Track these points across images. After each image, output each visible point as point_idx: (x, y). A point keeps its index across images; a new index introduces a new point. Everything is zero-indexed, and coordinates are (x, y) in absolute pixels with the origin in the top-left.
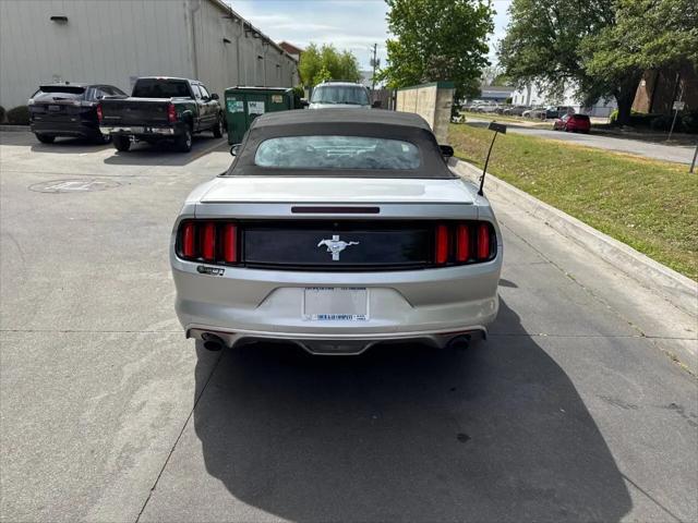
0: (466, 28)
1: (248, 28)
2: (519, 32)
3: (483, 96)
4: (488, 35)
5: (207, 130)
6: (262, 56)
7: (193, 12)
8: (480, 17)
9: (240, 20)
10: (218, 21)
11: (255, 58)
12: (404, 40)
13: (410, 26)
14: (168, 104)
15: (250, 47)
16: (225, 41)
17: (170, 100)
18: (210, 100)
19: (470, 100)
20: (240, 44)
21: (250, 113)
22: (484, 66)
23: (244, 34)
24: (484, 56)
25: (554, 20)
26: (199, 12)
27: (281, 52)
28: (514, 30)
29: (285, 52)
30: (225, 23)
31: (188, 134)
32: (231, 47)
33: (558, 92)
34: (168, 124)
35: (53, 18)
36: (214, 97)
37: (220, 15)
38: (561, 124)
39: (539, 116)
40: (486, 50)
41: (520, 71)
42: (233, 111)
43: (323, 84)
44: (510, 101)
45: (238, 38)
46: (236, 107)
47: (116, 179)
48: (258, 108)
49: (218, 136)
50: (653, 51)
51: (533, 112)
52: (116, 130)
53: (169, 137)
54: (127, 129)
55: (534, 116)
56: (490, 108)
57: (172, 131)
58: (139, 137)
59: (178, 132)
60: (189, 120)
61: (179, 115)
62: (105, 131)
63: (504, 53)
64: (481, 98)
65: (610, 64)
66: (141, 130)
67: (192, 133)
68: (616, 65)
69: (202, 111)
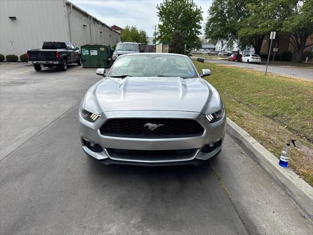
0: (190, 19)
1: (95, 20)
2: (211, 20)
3: (203, 47)
4: (201, 21)
5: (75, 62)
6: (102, 31)
7: (69, 14)
8: (197, 14)
9: (91, 17)
10: (80, 18)
11: (99, 33)
12: (164, 24)
13: (167, 18)
14: (56, 52)
15: (96, 29)
16: (84, 26)
17: (57, 50)
18: (75, 50)
19: (198, 49)
20: (91, 27)
21: (91, 55)
22: (199, 34)
23: (93, 23)
24: (199, 30)
25: (227, 15)
26: (72, 14)
27: (112, 30)
28: (210, 19)
29: (113, 30)
30: (84, 18)
31: (65, 63)
32: (87, 28)
33: (230, 45)
34: (56, 60)
35: (9, 18)
36: (77, 49)
37: (81, 15)
38: (231, 58)
39: (224, 55)
40: (200, 28)
41: (214, 35)
42: (84, 54)
44: (214, 49)
45: (90, 24)
46: (86, 52)
47: (33, 81)
48: (95, 53)
49: (79, 65)
50: (263, 27)
51: (222, 54)
52: (35, 62)
53: (57, 64)
54: (39, 62)
55: (222, 55)
56: (205, 52)
57: (58, 62)
58: (45, 65)
59: (61, 63)
60: (65, 58)
61: (61, 56)
62: (30, 63)
63: (207, 29)
64: (202, 48)
65: (247, 33)
66: (45, 62)
67: (67, 64)
68: (249, 33)
69: (72, 54)
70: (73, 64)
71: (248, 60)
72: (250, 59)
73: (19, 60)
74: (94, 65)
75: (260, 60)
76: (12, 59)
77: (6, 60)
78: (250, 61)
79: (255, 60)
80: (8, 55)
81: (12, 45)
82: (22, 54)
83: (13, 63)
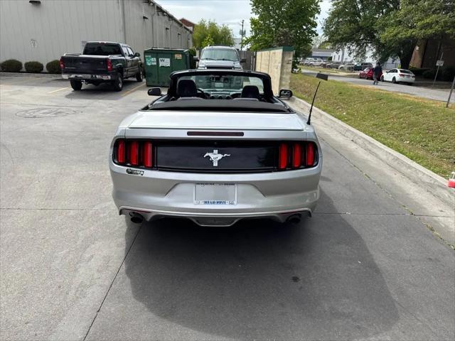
1: (160, 9)
2: (335, 14)
3: (313, 55)
4: (316, 15)
5: (133, 76)
6: (169, 27)
8: (311, 4)
9: (154, 4)
10: (139, 5)
11: (164, 31)
12: (261, 18)
13: (266, 9)
14: (106, 59)
15: (160, 22)
16: (144, 18)
17: (108, 57)
18: (134, 56)
19: (305, 58)
20: (154, 20)
21: (160, 65)
22: (314, 36)
23: (156, 14)
24: (314, 29)
25: (360, 6)
27: (181, 25)
28: (333, 13)
29: (184, 25)
30: (144, 6)
31: (120, 79)
32: (148, 22)
33: (362, 53)
34: (105, 72)
35: (30, 2)
36: (137, 55)
38: (364, 74)
39: (349, 69)
40: (315, 25)
41: (337, 39)
42: (149, 64)
43: (208, 47)
44: (331, 58)
45: (153, 16)
46: (152, 61)
47: (73, 109)
48: (166, 62)
49: (140, 80)
50: (424, 27)
51: (346, 66)
52: (73, 76)
53: (108, 81)
54: (80, 76)
55: (346, 69)
56: (318, 63)
57: (109, 77)
58: (88, 81)
59: (114, 78)
60: (121, 70)
61: (114, 67)
62: (65, 76)
63: (327, 27)
64: (312, 57)
65: (396, 35)
66: (89, 76)
67: (122, 79)
68: (399, 36)
69: (129, 64)
70: (130, 79)
71: (394, 78)
72: (398, 76)
73: (45, 69)
74: (164, 83)
75: (414, 79)
76: (34, 68)
77: (24, 69)
78: (397, 79)
79: (405, 79)
80: (28, 61)
81: (34, 45)
82: (51, 61)
83: (36, 75)
